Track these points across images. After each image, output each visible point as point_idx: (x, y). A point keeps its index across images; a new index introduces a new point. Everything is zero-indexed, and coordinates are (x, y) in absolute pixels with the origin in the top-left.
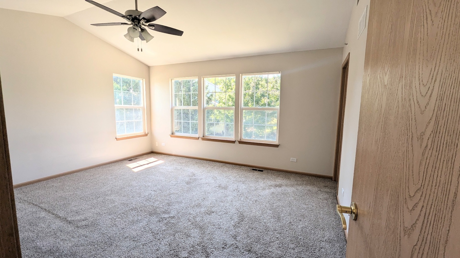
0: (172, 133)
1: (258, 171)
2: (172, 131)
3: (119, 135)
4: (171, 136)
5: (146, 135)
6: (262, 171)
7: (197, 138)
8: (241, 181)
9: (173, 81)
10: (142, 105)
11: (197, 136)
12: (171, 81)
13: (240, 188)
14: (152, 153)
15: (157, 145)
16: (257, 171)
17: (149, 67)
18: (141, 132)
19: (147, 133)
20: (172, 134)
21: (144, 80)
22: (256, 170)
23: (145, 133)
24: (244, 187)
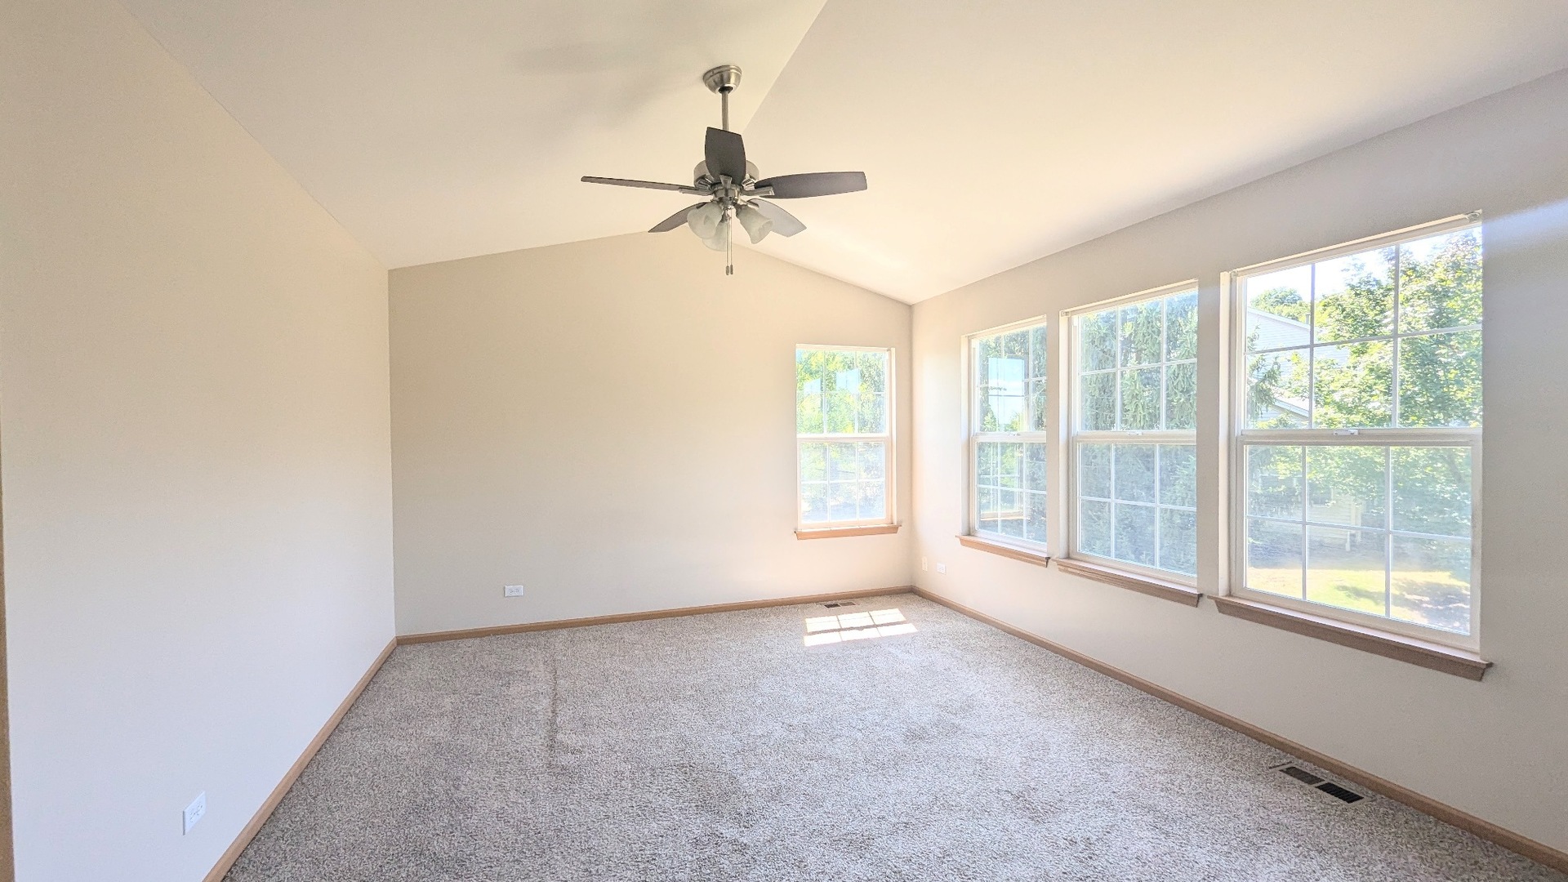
0: (966, 529)
1: (1323, 788)
2: (969, 524)
3: (806, 524)
4: (964, 542)
5: (893, 529)
6: (1350, 797)
7: (1040, 559)
8: (1152, 809)
9: (975, 343)
10: (885, 434)
11: (1041, 549)
12: (969, 342)
13: (1118, 844)
14: (910, 592)
15: (925, 567)
16: (1312, 787)
17: (910, 308)
18: (879, 516)
19: (895, 523)
20: (969, 535)
21: (893, 350)
22: (1310, 779)
23: (890, 521)
24: (1144, 848)
